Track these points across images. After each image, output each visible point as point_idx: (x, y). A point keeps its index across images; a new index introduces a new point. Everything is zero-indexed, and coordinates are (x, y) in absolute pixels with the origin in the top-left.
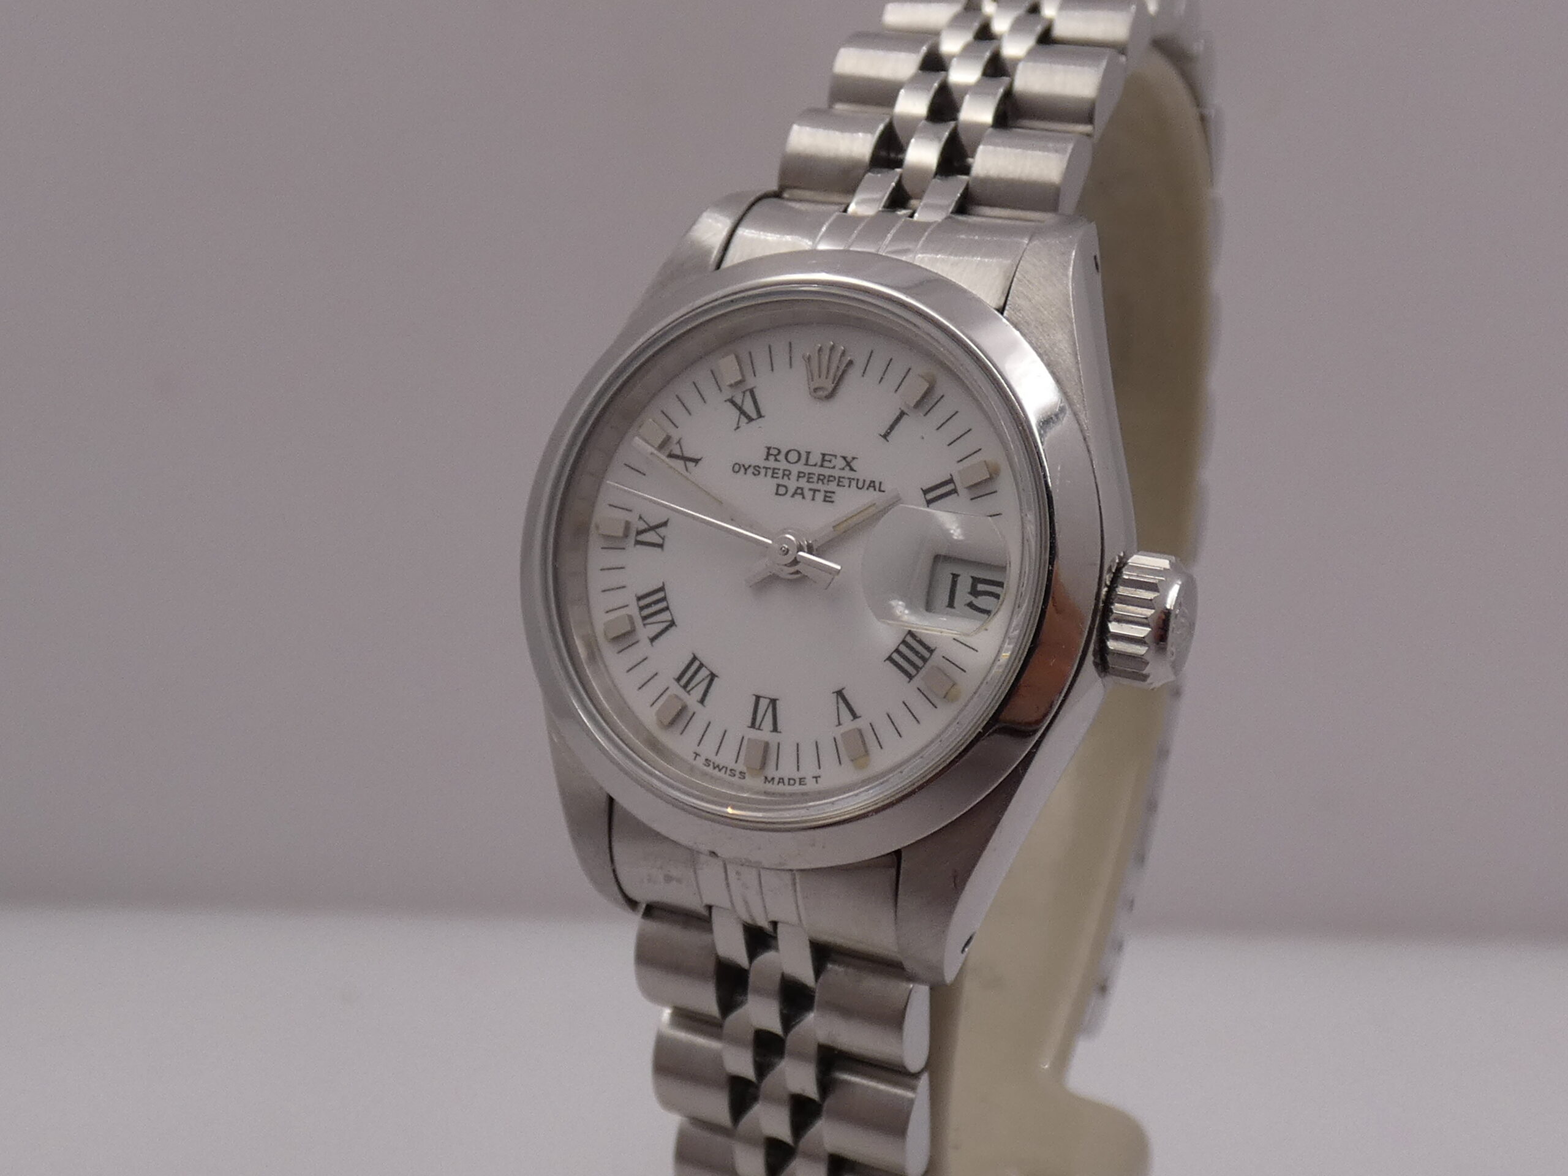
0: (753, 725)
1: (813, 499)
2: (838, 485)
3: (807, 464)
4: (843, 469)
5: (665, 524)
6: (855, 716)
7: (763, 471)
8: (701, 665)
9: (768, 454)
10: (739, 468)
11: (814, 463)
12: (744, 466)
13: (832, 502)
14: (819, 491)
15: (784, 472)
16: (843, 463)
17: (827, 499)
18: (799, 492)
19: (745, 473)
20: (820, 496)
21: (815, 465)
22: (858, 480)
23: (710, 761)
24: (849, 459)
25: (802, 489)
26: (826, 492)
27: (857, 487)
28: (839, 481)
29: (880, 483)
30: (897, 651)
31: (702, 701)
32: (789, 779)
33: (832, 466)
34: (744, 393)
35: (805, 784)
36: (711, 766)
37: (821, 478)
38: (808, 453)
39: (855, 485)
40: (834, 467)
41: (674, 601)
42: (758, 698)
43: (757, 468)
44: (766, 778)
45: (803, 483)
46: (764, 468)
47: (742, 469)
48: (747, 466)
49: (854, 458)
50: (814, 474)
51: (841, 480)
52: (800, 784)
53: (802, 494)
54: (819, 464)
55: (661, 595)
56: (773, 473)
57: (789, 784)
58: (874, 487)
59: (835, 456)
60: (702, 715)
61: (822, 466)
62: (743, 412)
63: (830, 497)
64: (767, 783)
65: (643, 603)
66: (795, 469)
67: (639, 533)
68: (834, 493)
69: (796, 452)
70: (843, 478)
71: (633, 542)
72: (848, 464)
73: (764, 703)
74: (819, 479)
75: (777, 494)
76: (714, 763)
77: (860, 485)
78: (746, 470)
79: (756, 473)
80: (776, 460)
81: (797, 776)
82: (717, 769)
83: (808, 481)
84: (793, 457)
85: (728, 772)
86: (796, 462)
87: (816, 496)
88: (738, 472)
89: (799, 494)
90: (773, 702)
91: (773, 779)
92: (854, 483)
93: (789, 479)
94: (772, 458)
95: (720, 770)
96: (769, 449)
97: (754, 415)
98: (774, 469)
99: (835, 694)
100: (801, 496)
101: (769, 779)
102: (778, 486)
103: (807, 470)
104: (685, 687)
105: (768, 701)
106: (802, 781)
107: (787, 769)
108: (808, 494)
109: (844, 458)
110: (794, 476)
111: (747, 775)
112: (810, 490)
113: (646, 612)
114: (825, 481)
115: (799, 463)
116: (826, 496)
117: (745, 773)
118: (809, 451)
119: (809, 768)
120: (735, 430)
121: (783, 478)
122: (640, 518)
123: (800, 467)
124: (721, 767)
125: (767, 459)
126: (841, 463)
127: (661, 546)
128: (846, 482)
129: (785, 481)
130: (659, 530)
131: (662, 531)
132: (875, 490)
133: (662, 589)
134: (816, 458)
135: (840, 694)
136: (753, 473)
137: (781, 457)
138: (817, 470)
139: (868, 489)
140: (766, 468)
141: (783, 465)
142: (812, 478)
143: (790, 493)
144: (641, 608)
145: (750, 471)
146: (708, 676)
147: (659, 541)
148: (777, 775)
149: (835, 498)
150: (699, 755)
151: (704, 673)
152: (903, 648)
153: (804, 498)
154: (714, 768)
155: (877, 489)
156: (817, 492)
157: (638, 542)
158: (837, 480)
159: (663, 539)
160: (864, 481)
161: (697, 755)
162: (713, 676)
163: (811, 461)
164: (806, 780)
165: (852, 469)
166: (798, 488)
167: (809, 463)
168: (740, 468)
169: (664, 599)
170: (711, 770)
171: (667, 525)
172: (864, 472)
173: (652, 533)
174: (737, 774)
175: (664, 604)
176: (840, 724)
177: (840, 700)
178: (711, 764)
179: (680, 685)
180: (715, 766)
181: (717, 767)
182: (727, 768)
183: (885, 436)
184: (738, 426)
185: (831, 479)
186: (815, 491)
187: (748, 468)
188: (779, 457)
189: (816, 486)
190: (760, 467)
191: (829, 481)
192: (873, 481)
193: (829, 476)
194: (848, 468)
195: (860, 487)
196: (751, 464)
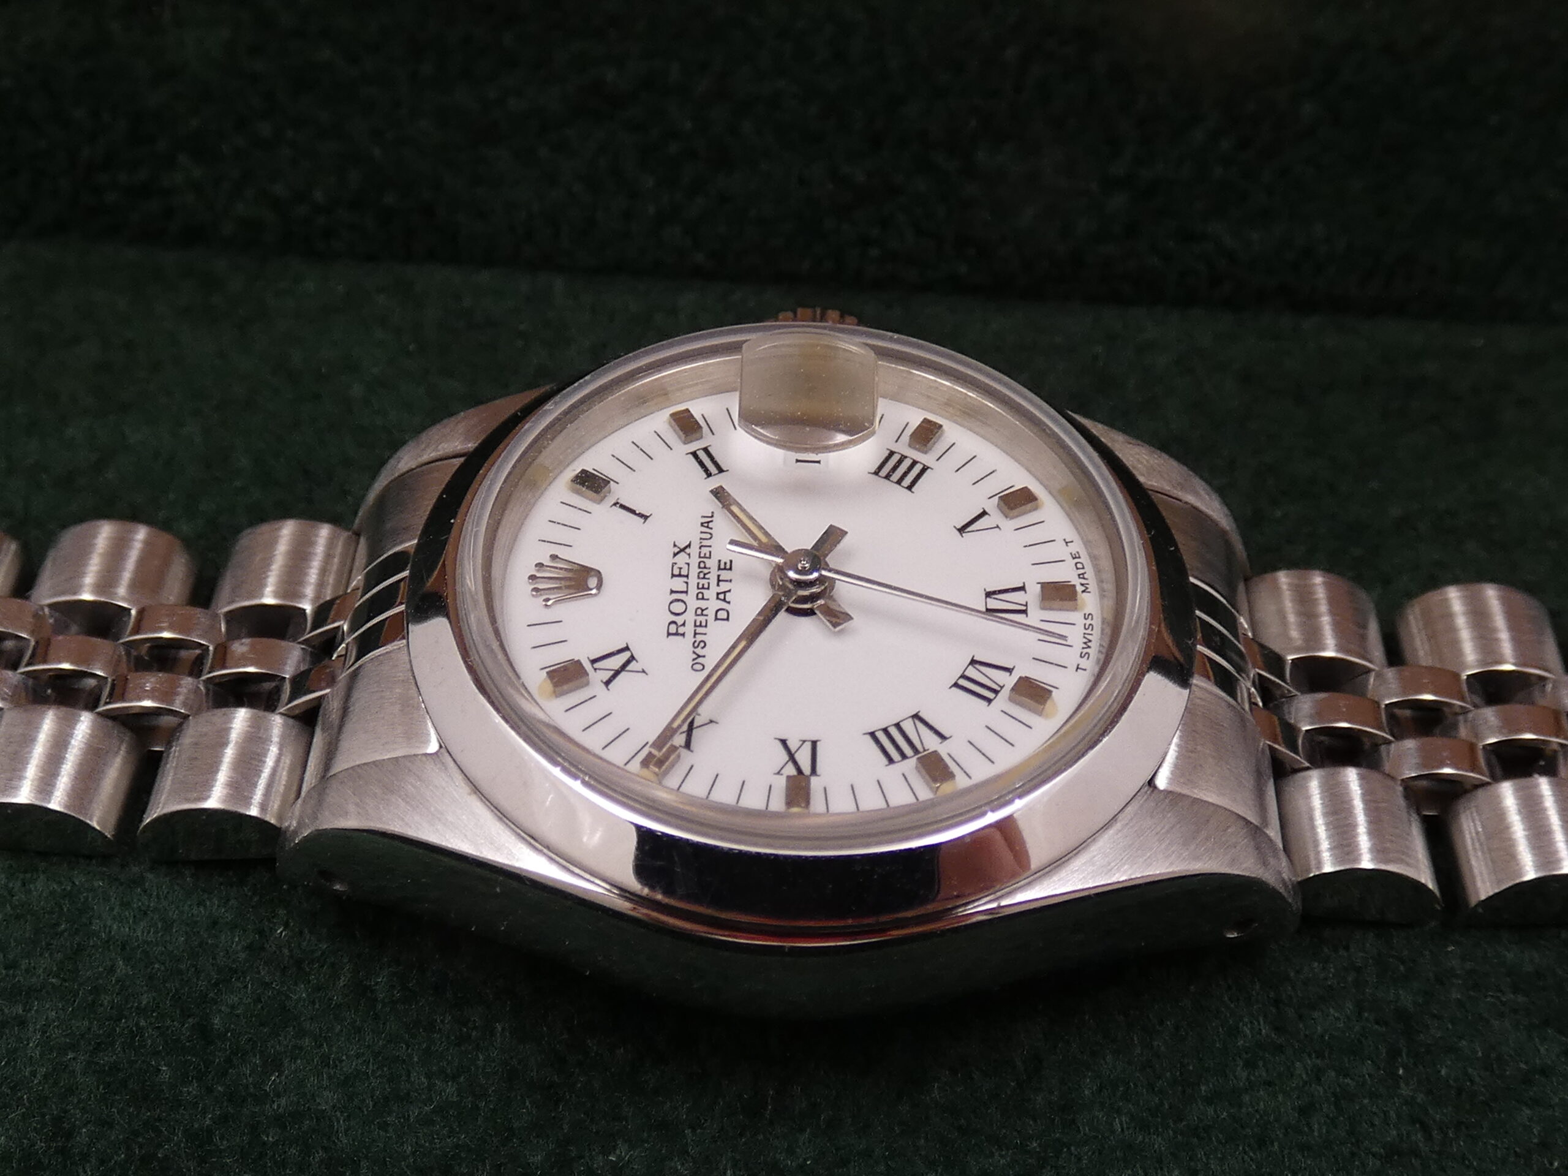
0: (1023, 612)
1: (730, 581)
2: (710, 558)
4: (689, 555)
5: (784, 742)
6: (984, 513)
7: (699, 638)
8: (963, 676)
9: (677, 634)
11: (685, 585)
12: (694, 660)
13: (731, 561)
14: (719, 576)
15: (699, 615)
16: (682, 555)
17: (728, 567)
18: (722, 596)
19: (704, 656)
20: (725, 575)
21: (687, 583)
22: (701, 539)
23: (1082, 653)
24: (677, 550)
25: (718, 594)
26: (719, 569)
27: (711, 538)
28: (705, 557)
29: (703, 517)
30: (899, 483)
31: (1007, 670)
32: (1077, 569)
33: (687, 566)
34: (595, 669)
35: (1078, 553)
36: (1088, 650)
37: (703, 575)
38: (672, 592)
39: (709, 541)
40: (688, 564)
41: (888, 721)
42: (990, 611)
43: (696, 644)
44: (1083, 592)
45: (710, 594)
46: (695, 637)
47: (700, 660)
48: (695, 656)
49: (675, 545)
50: (698, 584)
51: (702, 555)
52: (1079, 557)
53: (725, 593)
54: (685, 579)
55: (881, 735)
56: (701, 626)
57: (1083, 568)
58: (708, 522)
59: (674, 564)
60: (1025, 668)
61: (687, 576)
62: (624, 667)
63: (725, 563)
64: (1088, 590)
65: (896, 756)
66: (693, 603)
68: (720, 561)
69: (672, 605)
70: (700, 552)
71: (813, 778)
72: (682, 550)
73: (994, 604)
74: (704, 578)
75: (728, 619)
76: (1083, 648)
78: (699, 656)
79: (702, 644)
80: (684, 624)
81: (1070, 562)
82: (1090, 644)
83: (708, 589)
84: (678, 607)
85: (1089, 631)
86: (685, 603)
87: (725, 579)
89: (725, 596)
90: (989, 594)
91: (1082, 584)
92: (705, 543)
93: (707, 609)
94: (681, 630)
95: (1090, 641)
96: (669, 634)
97: (626, 656)
98: (695, 626)
99: (964, 535)
100: (727, 594)
101: (1083, 588)
102: (716, 619)
103: (692, 590)
104: (996, 692)
105: (988, 599)
106: (1075, 556)
107: (1065, 572)
108: (724, 587)
109: (675, 555)
110: (702, 604)
111: (1087, 613)
112: (718, 585)
113: (909, 751)
114: (706, 571)
115: (686, 601)
116: (725, 569)
117: (1085, 614)
118: (669, 591)
119: (1058, 551)
120: (647, 674)
121: (707, 615)
123: (690, 599)
124: (1085, 640)
125: (683, 635)
126: (682, 558)
127: (814, 744)
128: (705, 550)
129: (711, 613)
130: (793, 748)
131: (793, 745)
132: (712, 521)
133: (872, 734)
134: (679, 584)
135: (962, 530)
136: (703, 648)
137: (680, 620)
138: (693, 580)
139: (711, 529)
140: (695, 634)
141: (690, 617)
142: (703, 585)
143: (724, 605)
144: (904, 757)
145: (699, 651)
146: (975, 667)
147: (808, 747)
148: (1076, 582)
149: (725, 559)
150: (1078, 665)
151: (972, 672)
152: (895, 478)
153: (729, 591)
154: (1089, 647)
155: (710, 519)
156: (721, 578)
157: (814, 773)
158: (704, 560)
159: (804, 741)
160: (702, 532)
161: (1078, 668)
162: (975, 662)
163: (681, 587)
164: (1073, 552)
165: (689, 546)
166: (718, 598)
167: (685, 590)
168: (697, 663)
169: (885, 731)
170: (1093, 651)
171: (783, 738)
172: (691, 533)
173: (797, 756)
174: (1088, 622)
175: (894, 732)
176: (998, 527)
177: (968, 529)
178: (1085, 651)
179: (995, 698)
180: (1085, 646)
181: (1087, 644)
182: (1085, 634)
183: (645, 517)
184: (643, 671)
185: (702, 566)
186: (719, 581)
187: (697, 654)
188: (680, 623)
189: (713, 581)
190: (695, 641)
191: (705, 568)
192: (702, 524)
193: (699, 567)
194: (687, 550)
195: (709, 536)
196: (692, 652)
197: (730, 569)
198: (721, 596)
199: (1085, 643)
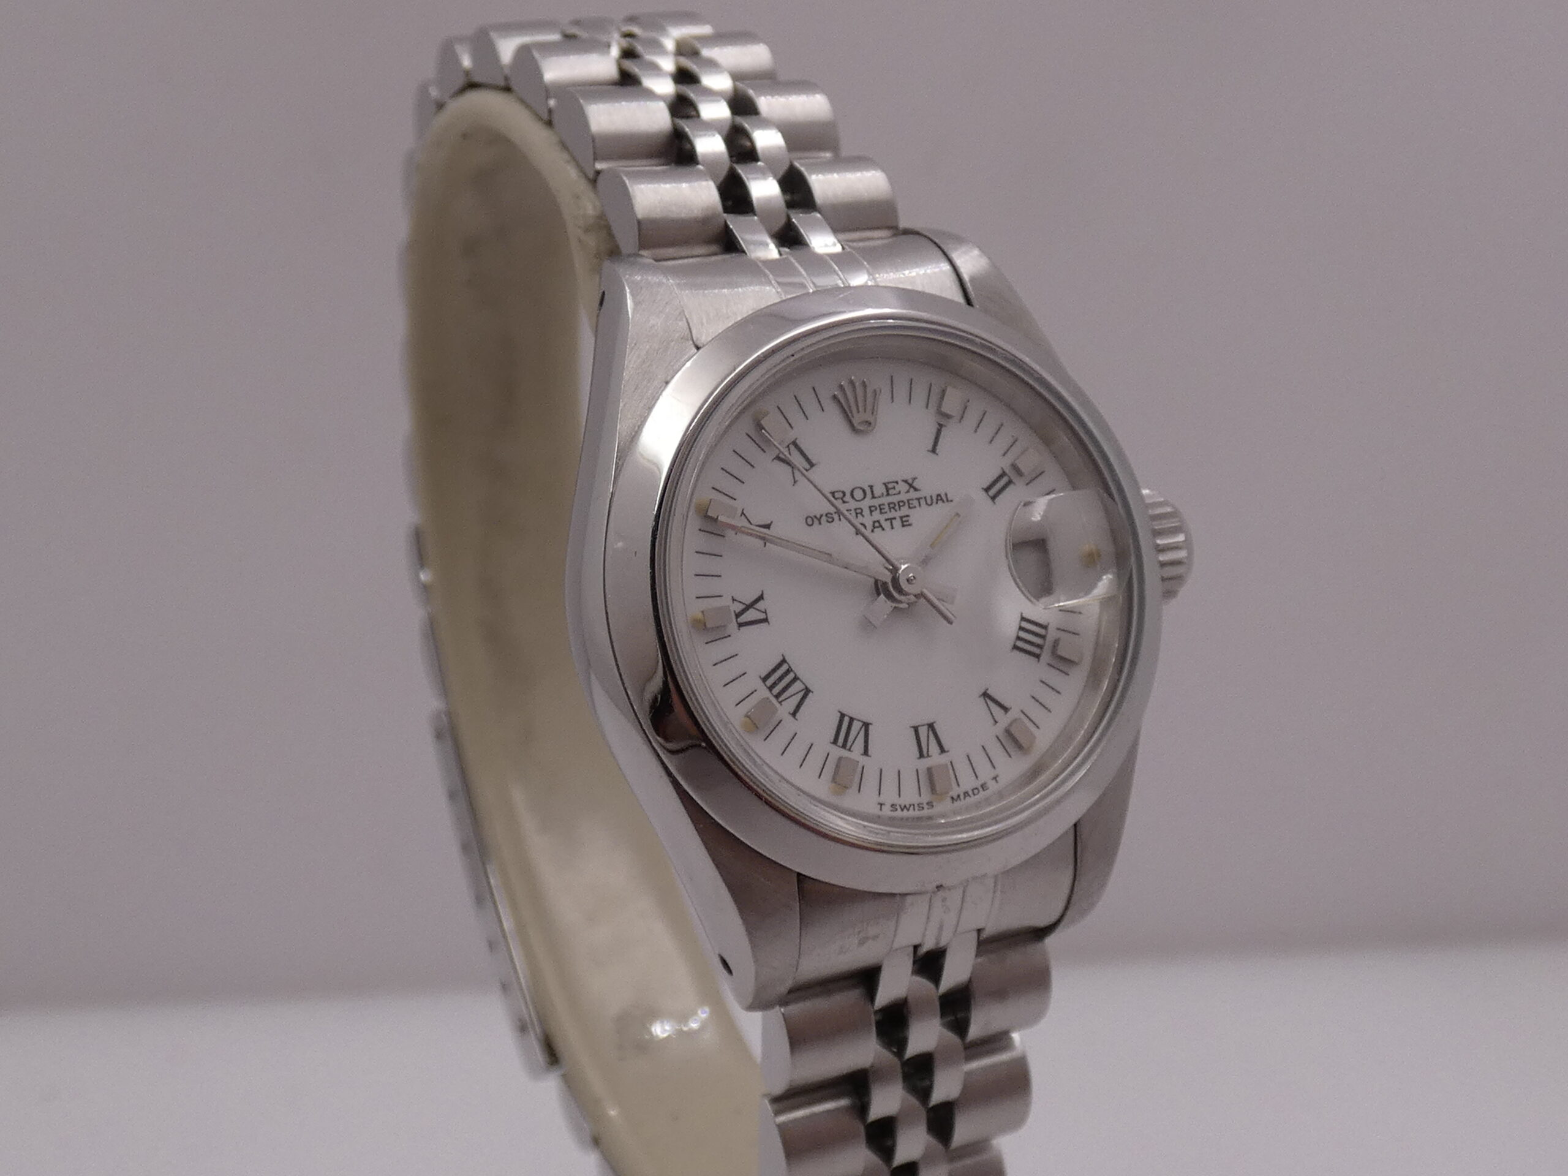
0: (921, 756)
1: (892, 528)
2: (909, 507)
3: (873, 497)
4: (908, 492)
5: (761, 598)
6: (1006, 709)
8: (852, 719)
10: (812, 520)
12: (815, 517)
13: (910, 525)
14: (895, 518)
16: (907, 487)
17: (905, 523)
19: (820, 523)
20: (897, 523)
22: (925, 498)
23: (896, 805)
24: (910, 481)
25: (878, 522)
26: (901, 518)
29: (946, 495)
30: (1019, 638)
31: (866, 752)
32: (973, 790)
34: (788, 447)
35: (987, 788)
36: (899, 809)
37: (892, 506)
38: (871, 487)
39: (925, 503)
40: (899, 493)
41: (800, 670)
42: (916, 729)
43: (829, 515)
44: (952, 798)
45: (877, 515)
47: (816, 521)
48: (818, 516)
50: (883, 505)
52: (984, 790)
53: (881, 526)
54: (885, 493)
55: (785, 668)
57: (974, 795)
58: (942, 499)
59: (897, 482)
60: (871, 765)
61: (888, 494)
62: (795, 467)
64: (955, 802)
65: (770, 682)
66: (865, 504)
67: (738, 615)
68: (908, 516)
71: (735, 625)
72: (911, 486)
73: (923, 732)
74: (890, 508)
75: (857, 533)
76: (900, 806)
77: (929, 502)
79: (830, 520)
81: (978, 784)
82: (905, 810)
83: (881, 513)
84: (858, 494)
85: (916, 808)
87: (893, 524)
88: (812, 525)
89: (877, 527)
90: (931, 726)
91: (959, 796)
92: (923, 502)
93: (863, 516)
95: (908, 810)
97: (806, 466)
99: (982, 697)
100: (880, 529)
101: (955, 797)
103: (876, 502)
104: (844, 746)
105: (926, 727)
106: (984, 787)
107: (967, 782)
109: (906, 481)
110: (866, 512)
111: (934, 804)
112: (886, 520)
113: (776, 690)
115: (866, 499)
116: (902, 522)
117: (931, 802)
119: (985, 773)
120: (794, 485)
122: (734, 600)
123: (868, 502)
124: (908, 806)
126: (903, 487)
127: (766, 620)
128: (915, 503)
130: (758, 606)
131: (760, 605)
132: (943, 501)
133: (783, 661)
134: (879, 490)
135: (986, 695)
142: (884, 509)
144: (771, 688)
145: (824, 519)
146: (861, 727)
147: (763, 616)
148: (960, 791)
149: (911, 520)
150: (884, 804)
151: (856, 726)
152: (1023, 634)
153: (883, 529)
154: (902, 810)
155: (945, 499)
156: (893, 521)
157: (740, 625)
158: (907, 504)
159: (765, 612)
160: (931, 497)
161: (881, 805)
162: (866, 725)
163: (877, 493)
164: (988, 785)
165: (916, 490)
166: (874, 522)
167: (876, 495)
169: (790, 670)
170: (899, 813)
171: (765, 596)
172: (928, 488)
173: (751, 610)
174: (926, 806)
175: (791, 676)
176: (996, 722)
177: (988, 701)
178: (898, 807)
179: (839, 746)
180: (902, 807)
181: (904, 808)
182: (914, 805)
183: (934, 450)
184: (795, 482)
185: (901, 504)
186: (891, 519)
187: (820, 518)
188: (845, 499)
189: (890, 515)
190: (832, 514)
191: (900, 506)
192: (939, 495)
193: (899, 502)
194: (912, 490)
195: (929, 503)
196: (822, 513)
197: (903, 526)
198: (877, 524)
199: (905, 806)
